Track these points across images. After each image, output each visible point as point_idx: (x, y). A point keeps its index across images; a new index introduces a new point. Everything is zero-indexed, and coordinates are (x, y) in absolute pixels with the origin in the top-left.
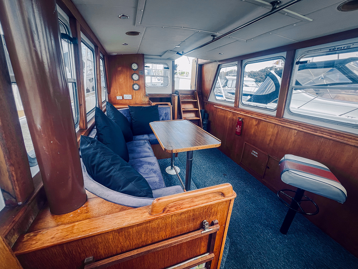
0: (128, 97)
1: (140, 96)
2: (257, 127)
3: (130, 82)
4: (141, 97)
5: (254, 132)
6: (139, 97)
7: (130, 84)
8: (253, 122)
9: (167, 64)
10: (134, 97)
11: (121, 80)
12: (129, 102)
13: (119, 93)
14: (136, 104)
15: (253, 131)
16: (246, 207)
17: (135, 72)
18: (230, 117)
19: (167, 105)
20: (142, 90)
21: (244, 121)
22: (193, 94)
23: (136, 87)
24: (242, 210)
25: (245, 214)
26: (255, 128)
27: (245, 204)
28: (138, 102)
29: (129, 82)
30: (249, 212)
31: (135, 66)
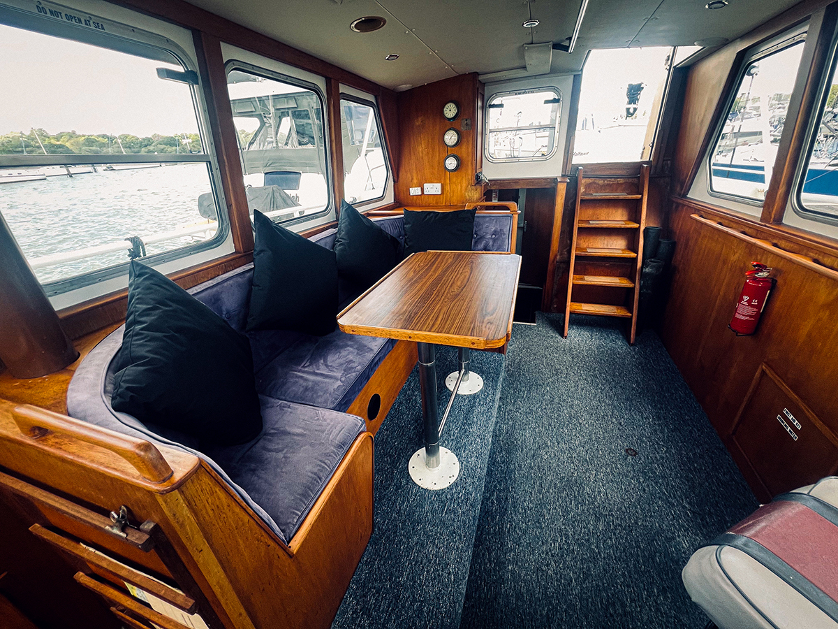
0: (433, 189)
1: (461, 186)
2: (827, 313)
3: (439, 153)
4: (463, 188)
5: (809, 335)
6: (459, 187)
7: (439, 156)
8: (818, 291)
9: (555, 89)
10: (448, 188)
11: (420, 149)
12: (434, 202)
13: (415, 181)
14: (450, 205)
15: (806, 327)
16: (628, 586)
17: (451, 124)
18: (734, 258)
19: (506, 208)
20: (467, 170)
21: (780, 281)
22: (633, 175)
23: (451, 163)
24: (597, 585)
25: (602, 602)
26: (820, 320)
27: (629, 572)
28: (454, 201)
29: (437, 152)
30: (623, 606)
31: (450, 111)
